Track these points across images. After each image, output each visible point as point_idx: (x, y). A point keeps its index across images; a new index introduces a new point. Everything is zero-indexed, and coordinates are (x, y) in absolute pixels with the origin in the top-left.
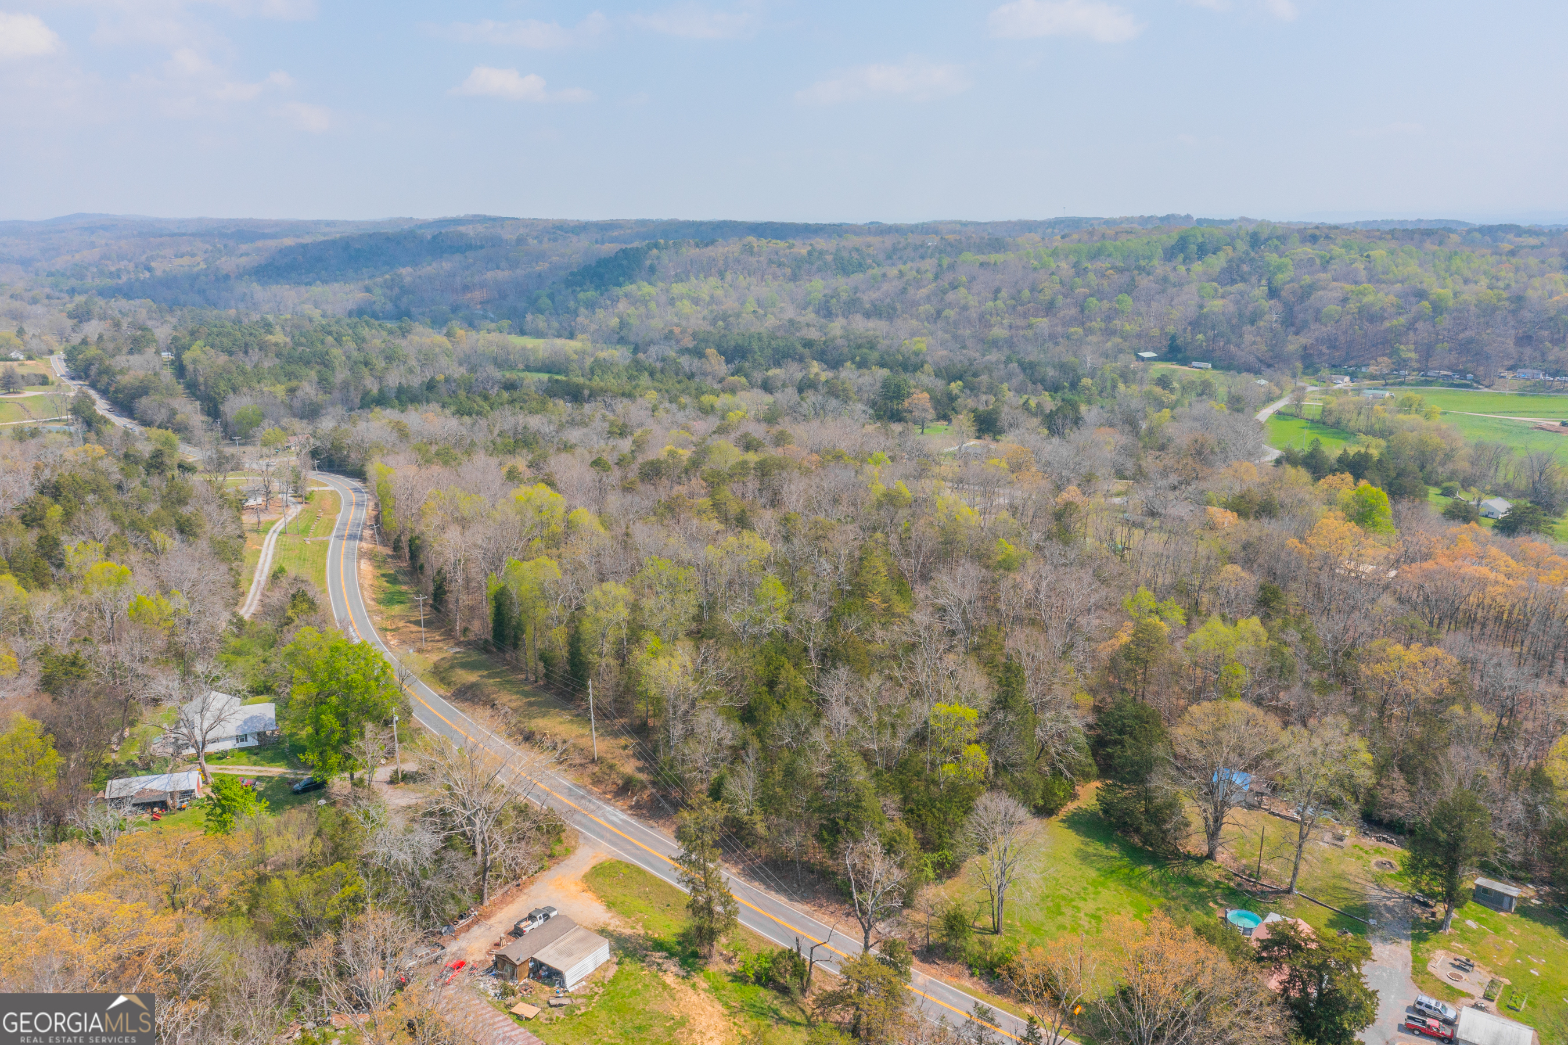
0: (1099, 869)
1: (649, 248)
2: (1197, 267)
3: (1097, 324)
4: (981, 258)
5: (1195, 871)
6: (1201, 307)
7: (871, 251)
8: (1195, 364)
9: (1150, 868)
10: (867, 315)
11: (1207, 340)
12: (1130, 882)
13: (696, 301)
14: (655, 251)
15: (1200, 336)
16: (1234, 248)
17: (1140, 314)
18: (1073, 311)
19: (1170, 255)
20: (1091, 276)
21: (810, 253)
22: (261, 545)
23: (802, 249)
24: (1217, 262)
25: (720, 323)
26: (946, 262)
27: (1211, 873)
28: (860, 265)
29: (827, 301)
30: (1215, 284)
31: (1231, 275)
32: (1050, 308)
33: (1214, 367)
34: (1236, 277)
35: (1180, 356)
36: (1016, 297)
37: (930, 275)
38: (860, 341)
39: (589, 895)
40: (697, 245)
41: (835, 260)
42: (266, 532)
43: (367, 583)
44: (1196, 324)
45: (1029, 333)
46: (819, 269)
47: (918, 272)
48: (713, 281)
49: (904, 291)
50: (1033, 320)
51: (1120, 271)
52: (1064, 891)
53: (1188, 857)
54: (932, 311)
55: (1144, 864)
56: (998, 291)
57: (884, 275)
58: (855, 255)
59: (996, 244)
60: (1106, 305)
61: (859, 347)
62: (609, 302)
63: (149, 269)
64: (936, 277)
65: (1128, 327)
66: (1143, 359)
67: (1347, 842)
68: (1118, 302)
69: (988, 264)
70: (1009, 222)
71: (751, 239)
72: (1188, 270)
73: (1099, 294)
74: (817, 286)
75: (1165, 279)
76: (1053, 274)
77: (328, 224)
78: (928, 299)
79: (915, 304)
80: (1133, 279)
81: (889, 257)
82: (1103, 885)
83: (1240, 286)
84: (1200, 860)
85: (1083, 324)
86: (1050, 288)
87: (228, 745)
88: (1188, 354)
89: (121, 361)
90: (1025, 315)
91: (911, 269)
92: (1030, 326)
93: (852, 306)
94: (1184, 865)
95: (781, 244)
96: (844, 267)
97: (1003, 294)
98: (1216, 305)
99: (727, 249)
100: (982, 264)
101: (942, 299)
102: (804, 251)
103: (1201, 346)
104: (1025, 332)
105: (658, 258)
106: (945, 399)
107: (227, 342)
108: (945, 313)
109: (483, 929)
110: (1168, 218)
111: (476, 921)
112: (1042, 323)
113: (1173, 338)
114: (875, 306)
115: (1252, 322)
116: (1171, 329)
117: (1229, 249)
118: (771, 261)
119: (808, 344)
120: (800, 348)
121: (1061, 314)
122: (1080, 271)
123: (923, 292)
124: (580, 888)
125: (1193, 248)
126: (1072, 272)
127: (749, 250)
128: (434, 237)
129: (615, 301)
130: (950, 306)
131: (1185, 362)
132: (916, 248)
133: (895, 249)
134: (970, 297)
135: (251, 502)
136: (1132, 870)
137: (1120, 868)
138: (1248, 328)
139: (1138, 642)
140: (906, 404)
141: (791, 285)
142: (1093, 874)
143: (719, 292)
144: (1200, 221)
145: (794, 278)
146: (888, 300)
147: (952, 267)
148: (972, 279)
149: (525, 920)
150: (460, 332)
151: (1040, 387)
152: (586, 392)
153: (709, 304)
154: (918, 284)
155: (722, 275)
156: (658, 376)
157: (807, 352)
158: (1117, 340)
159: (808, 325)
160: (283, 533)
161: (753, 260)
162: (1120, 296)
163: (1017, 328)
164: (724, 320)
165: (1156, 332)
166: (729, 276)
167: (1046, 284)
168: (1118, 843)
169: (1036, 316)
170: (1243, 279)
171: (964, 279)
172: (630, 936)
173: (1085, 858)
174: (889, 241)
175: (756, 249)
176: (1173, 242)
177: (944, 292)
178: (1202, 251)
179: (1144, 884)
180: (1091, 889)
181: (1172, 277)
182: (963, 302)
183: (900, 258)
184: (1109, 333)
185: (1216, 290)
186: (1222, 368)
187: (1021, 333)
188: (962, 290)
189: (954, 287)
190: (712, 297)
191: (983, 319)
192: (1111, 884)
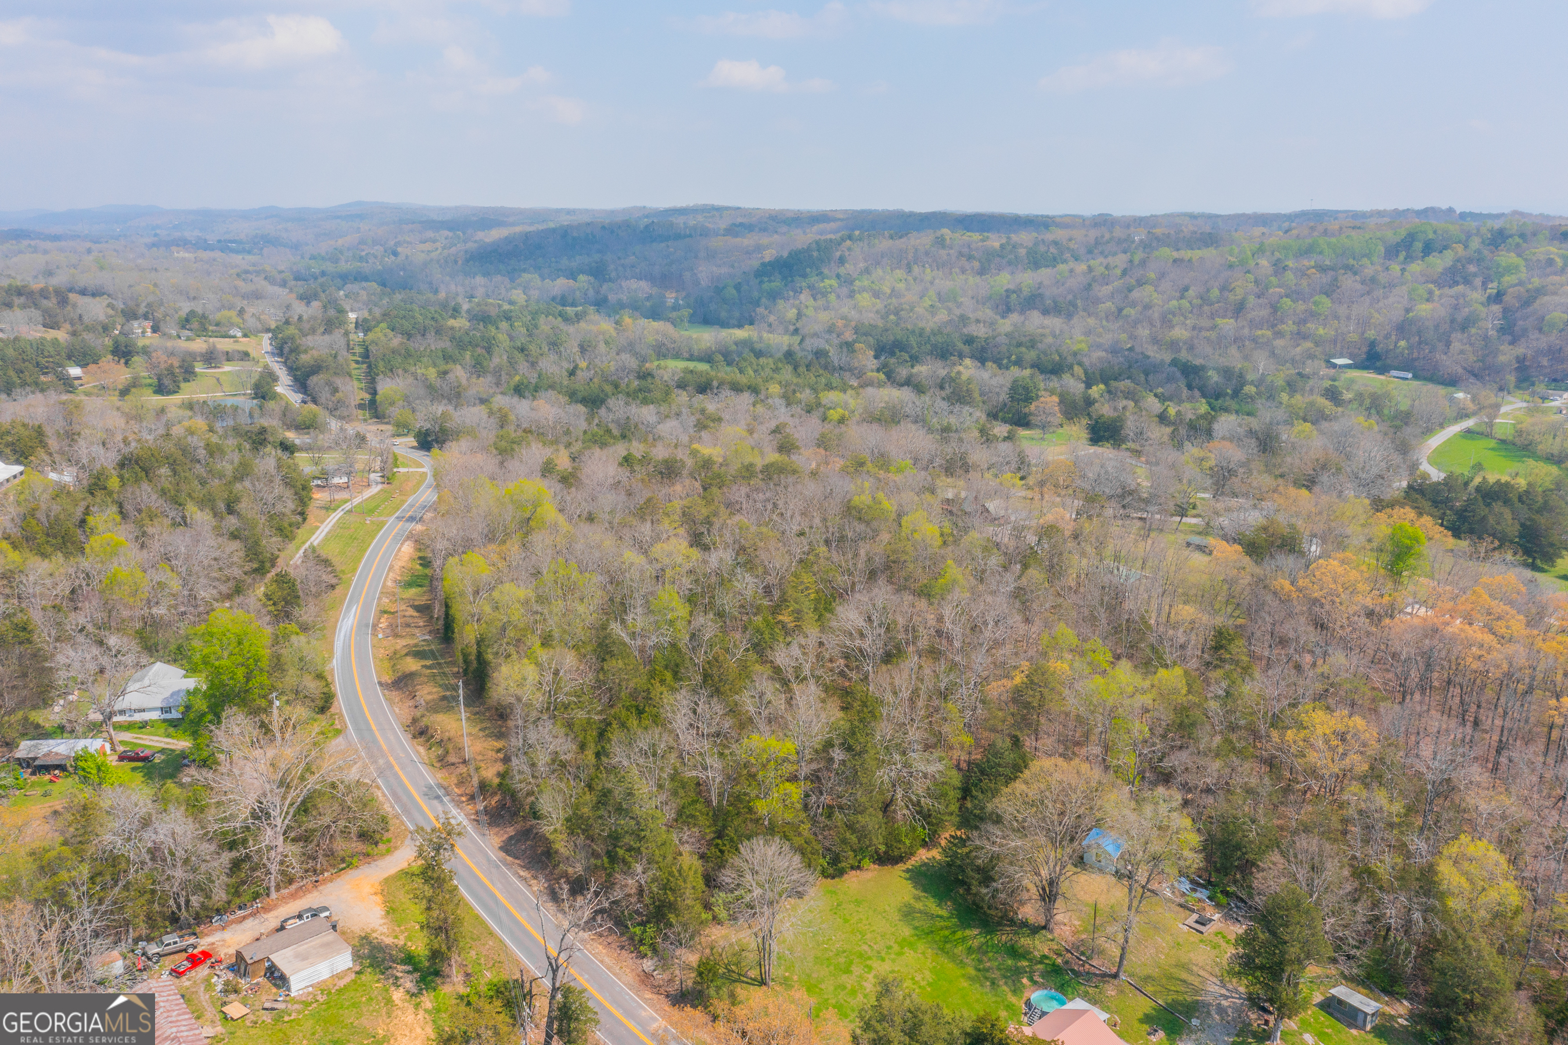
0: (916, 928)
1: (843, 240)
2: (1416, 267)
3: (1289, 327)
4: (1176, 255)
5: (1025, 941)
6: (1408, 311)
7: (1072, 245)
8: (1394, 373)
9: (976, 932)
10: (1045, 312)
11: (1410, 348)
12: (943, 947)
13: (876, 295)
14: (848, 243)
15: (1402, 343)
16: (1466, 247)
17: (1337, 317)
18: (1265, 312)
19: (1392, 252)
20: (1289, 275)
21: (1002, 246)
22: (322, 522)
23: (995, 241)
24: (1439, 263)
25: (892, 317)
26: (1137, 259)
27: (1040, 946)
28: (1055, 259)
29: (1008, 297)
30: (1431, 286)
31: (1455, 276)
32: (1239, 309)
33: (1416, 377)
34: (1458, 278)
35: (1378, 364)
36: (1204, 299)
37: (1118, 272)
38: (1023, 339)
39: (379, 899)
40: (891, 237)
41: (1028, 253)
42: (335, 510)
43: (398, 565)
44: (1402, 329)
45: (1213, 335)
46: (1010, 263)
47: (1107, 268)
48: (900, 273)
49: (1088, 287)
50: (1219, 321)
51: (1322, 269)
52: (865, 947)
53: (1024, 924)
54: (1113, 309)
55: (969, 926)
56: (1186, 289)
57: (1071, 271)
58: (1053, 250)
59: (1209, 240)
60: (1301, 306)
61: (1020, 345)
62: (791, 293)
63: (395, 254)
64: (1125, 272)
65: (1321, 331)
66: (1334, 366)
67: (1208, 930)
68: (1315, 303)
69: (1182, 260)
70: (1243, 215)
71: (945, 231)
72: (1403, 270)
73: (1295, 295)
74: (1004, 280)
75: (1373, 280)
76: (1248, 272)
77: (569, 212)
78: (1112, 296)
79: (1097, 301)
80: (1336, 280)
81: (1090, 252)
82: (911, 945)
83: (1460, 288)
84: (1035, 930)
85: (1274, 326)
86: (1242, 286)
87: (155, 715)
88: (1389, 361)
89: (309, 341)
90: (1212, 317)
91: (1101, 264)
92: (1214, 327)
93: (1033, 301)
94: (1016, 933)
95: (976, 236)
96: (1036, 261)
97: (1191, 293)
98: (1424, 309)
99: (922, 240)
100: (1175, 261)
101: (1126, 297)
102: (997, 245)
103: (1402, 354)
104: (1208, 334)
105: (849, 249)
106: (1081, 403)
107: (407, 325)
108: (1125, 312)
109: (257, 921)
110: (1426, 211)
111: (253, 915)
112: (1227, 324)
113: (1372, 344)
114: (1055, 302)
115: (1464, 328)
116: (1371, 334)
117: (1460, 248)
118: (961, 254)
119: (969, 341)
120: (960, 345)
121: (1249, 316)
122: (1279, 268)
123: (1106, 290)
124: (373, 891)
125: (1418, 245)
126: (1270, 270)
127: (940, 242)
128: (647, 227)
129: (798, 292)
130: (1133, 305)
131: (1382, 370)
132: (1120, 242)
133: (1097, 242)
134: (1155, 295)
135: (336, 480)
136: (954, 932)
137: (942, 929)
138: (1457, 336)
139: (1030, 683)
140: (1033, 407)
141: (978, 279)
142: (906, 931)
143: (901, 286)
144: (1463, 216)
145: (982, 272)
146: (1070, 297)
147: (1143, 263)
148: (1162, 276)
149: (293, 917)
150: (627, 320)
151: (1197, 393)
152: (715, 384)
153: (890, 297)
154: (1105, 280)
155: (909, 270)
156: (802, 369)
157: (966, 349)
158: (1308, 345)
159: (978, 321)
160: (350, 511)
161: (943, 253)
162: (1317, 298)
163: (1201, 329)
164: (897, 314)
165: (1354, 337)
166: (916, 269)
167: (1239, 283)
168: (955, 901)
169: (1224, 317)
170: (1467, 281)
171: (1153, 275)
172: (387, 946)
173: (908, 913)
174: (1093, 234)
175: (948, 242)
176: (1398, 239)
177: (1130, 290)
178: (1428, 249)
179: (960, 949)
180: (896, 948)
181: (1383, 278)
182: (1147, 300)
183: (1102, 253)
184: (1301, 336)
185: (1431, 292)
186: (1425, 379)
187: (1204, 334)
188: (1149, 288)
189: (1140, 283)
190: (893, 290)
191: (1166, 321)
192: (921, 945)
